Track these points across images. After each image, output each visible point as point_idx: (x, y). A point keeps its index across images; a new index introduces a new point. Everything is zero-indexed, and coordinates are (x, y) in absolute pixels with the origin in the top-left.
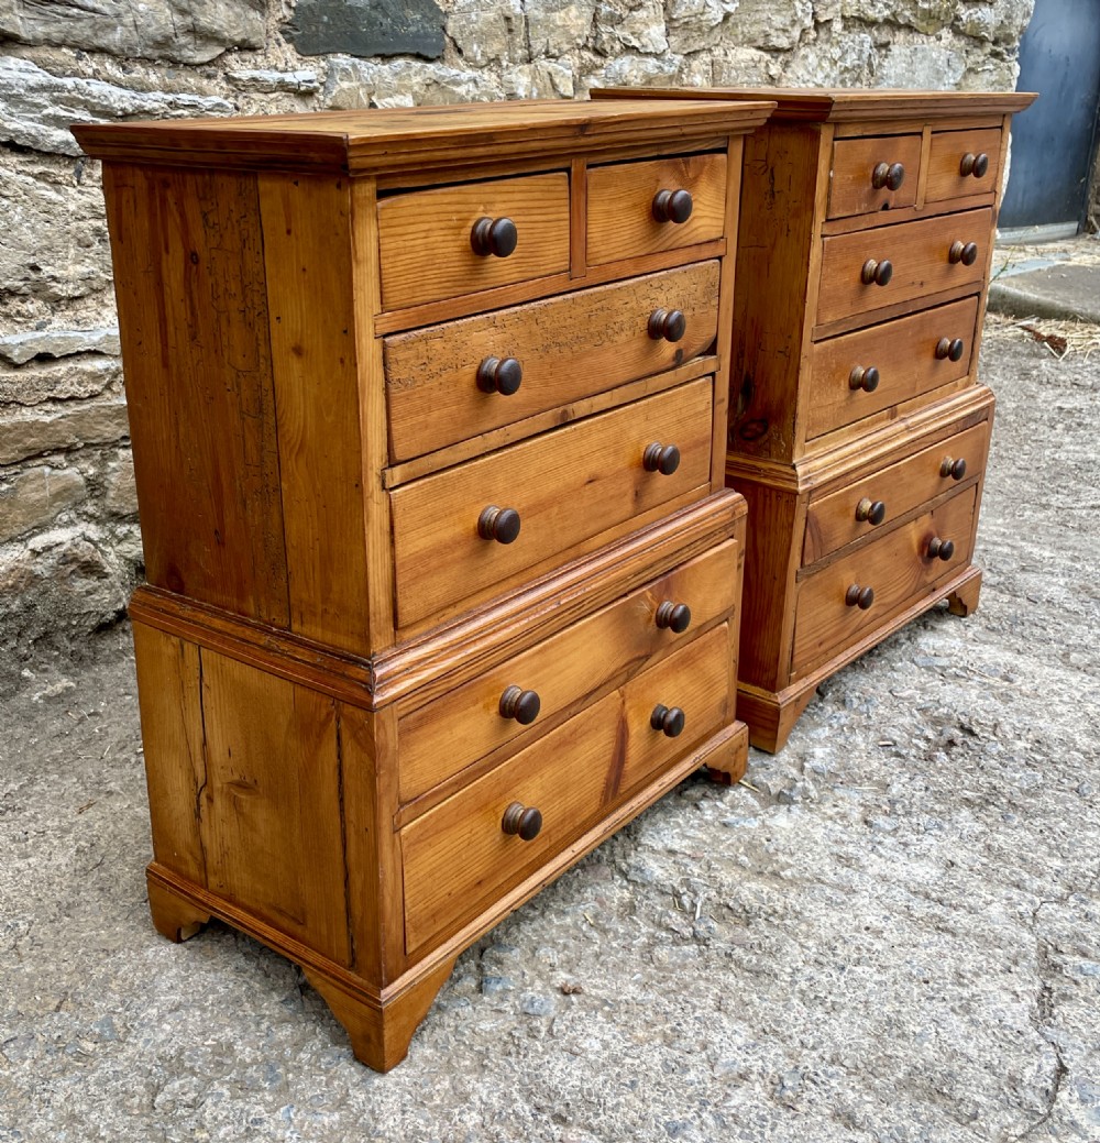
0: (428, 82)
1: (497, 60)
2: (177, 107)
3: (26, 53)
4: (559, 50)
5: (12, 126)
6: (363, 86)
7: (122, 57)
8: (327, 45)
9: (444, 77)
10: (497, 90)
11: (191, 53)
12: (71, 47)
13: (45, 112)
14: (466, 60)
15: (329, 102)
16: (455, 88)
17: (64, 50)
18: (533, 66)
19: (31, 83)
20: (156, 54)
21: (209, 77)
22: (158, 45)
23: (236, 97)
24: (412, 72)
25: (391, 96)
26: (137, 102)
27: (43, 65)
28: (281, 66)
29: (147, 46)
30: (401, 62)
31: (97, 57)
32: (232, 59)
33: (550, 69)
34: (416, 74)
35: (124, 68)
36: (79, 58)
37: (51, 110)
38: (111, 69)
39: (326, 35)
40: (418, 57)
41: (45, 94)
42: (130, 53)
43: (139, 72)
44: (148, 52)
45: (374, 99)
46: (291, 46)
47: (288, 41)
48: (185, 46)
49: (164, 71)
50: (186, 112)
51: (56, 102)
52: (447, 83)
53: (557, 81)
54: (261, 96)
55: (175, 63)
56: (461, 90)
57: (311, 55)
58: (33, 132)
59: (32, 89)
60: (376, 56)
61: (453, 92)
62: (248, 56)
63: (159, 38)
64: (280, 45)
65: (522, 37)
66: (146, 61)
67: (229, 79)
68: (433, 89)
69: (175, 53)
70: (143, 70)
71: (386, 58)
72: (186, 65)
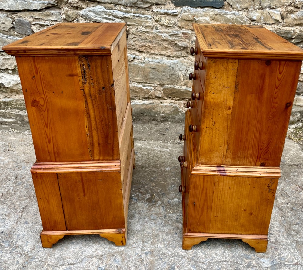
0: (216, 14)
1: (247, 8)
2: (135, 17)
3: (103, 5)
4: (276, 6)
5: (96, 19)
6: (191, 14)
7: (125, 6)
8: (183, 4)
9: (221, 13)
10: (245, 17)
11: (142, 5)
12: (113, 4)
13: (103, 16)
14: (233, 8)
15: (181, 18)
16: (226, 16)
17: (112, 4)
18: (263, 10)
19: (100, 11)
20: (133, 5)
21: (148, 11)
22: (133, 4)
23: (154, 15)
24: (210, 11)
25: (202, 17)
26: (124, 15)
27: (105, 7)
28: (168, 9)
29: (130, 4)
30: (206, 9)
31: (119, 6)
32: (153, 7)
33: (269, 12)
34: (211, 12)
35: (126, 8)
36: (115, 6)
37: (104, 16)
38: (123, 8)
39: (182, 2)
40: (213, 7)
41: (103, 13)
42: (127, 5)
43: (129, 9)
44: (131, 5)
45: (195, 18)
46: (173, 4)
47: (172, 3)
48: (140, 4)
49: (136, 9)
50: (137, 18)
51: (106, 14)
52: (223, 14)
53: (272, 15)
54: (161, 15)
55: (139, 8)
56: (228, 16)
57: (178, 6)
58: (100, 20)
59: (100, 12)
60: (199, 7)
61: (225, 17)
62: (158, 6)
63: (133, 2)
64: (170, 4)
65: (258, 2)
66: (131, 7)
67: (152, 11)
68: (218, 16)
69: (138, 5)
70: (130, 9)
71: (202, 7)
72: (141, 8)
